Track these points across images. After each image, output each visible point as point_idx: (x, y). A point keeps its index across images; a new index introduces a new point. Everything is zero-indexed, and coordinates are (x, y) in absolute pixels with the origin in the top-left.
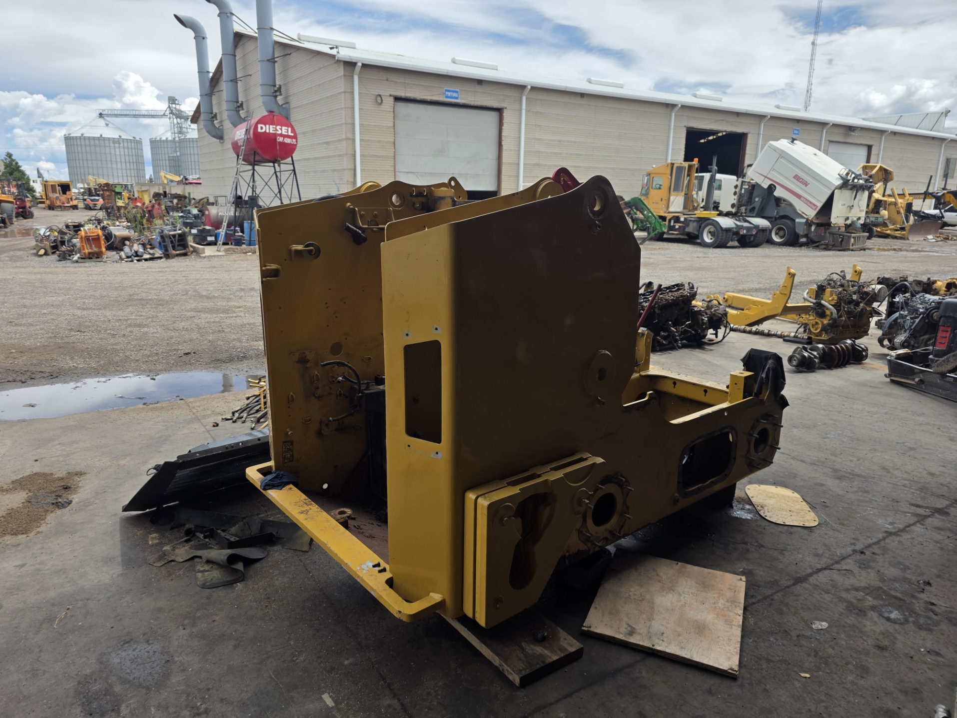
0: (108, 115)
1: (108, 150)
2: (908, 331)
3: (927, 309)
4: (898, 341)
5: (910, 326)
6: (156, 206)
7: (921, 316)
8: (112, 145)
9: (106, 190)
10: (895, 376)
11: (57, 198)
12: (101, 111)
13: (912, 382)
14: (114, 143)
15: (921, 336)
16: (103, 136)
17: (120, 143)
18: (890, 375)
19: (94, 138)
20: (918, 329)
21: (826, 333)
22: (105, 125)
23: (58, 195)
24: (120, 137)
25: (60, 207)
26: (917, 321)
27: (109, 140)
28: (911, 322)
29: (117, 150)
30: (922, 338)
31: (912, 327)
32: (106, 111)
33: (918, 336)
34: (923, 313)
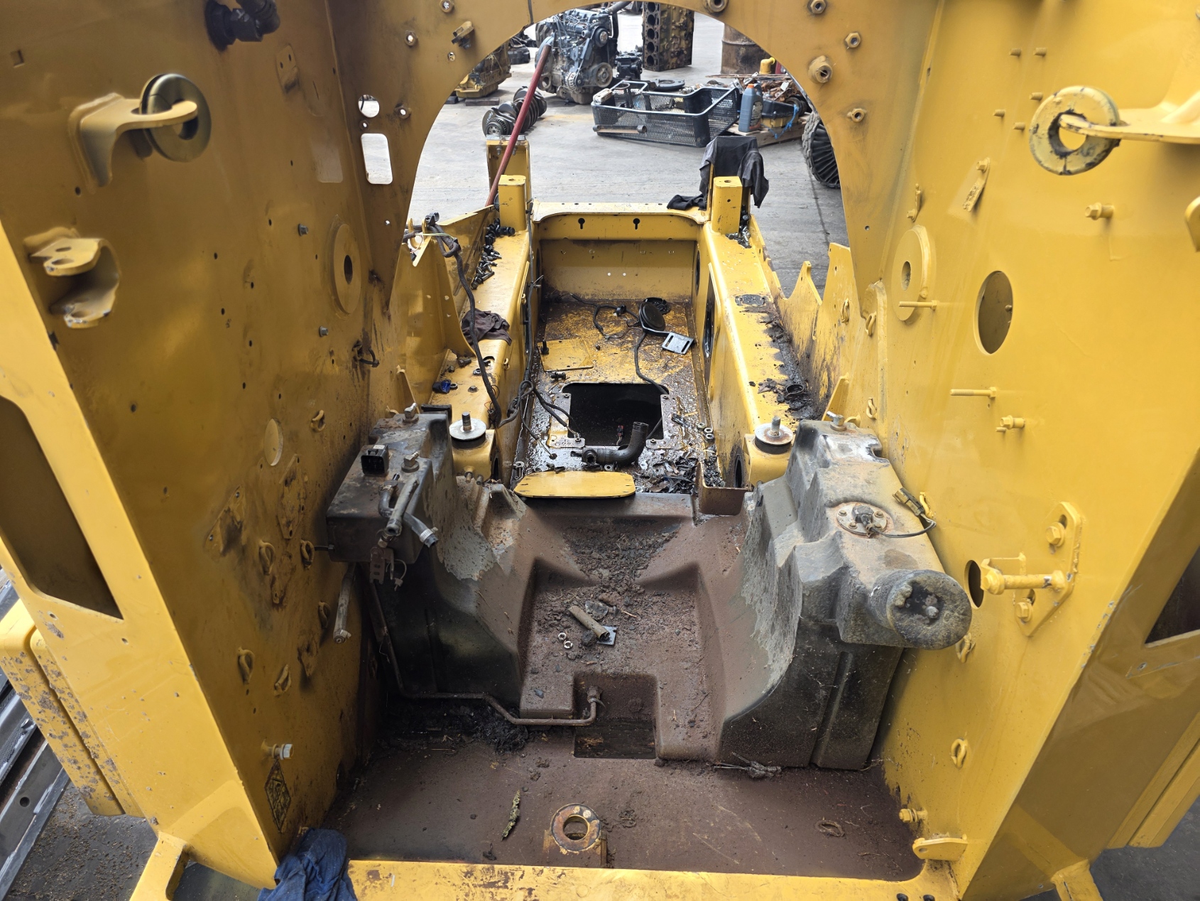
2: (576, 64)
3: (591, 30)
4: (570, 78)
5: (580, 55)
7: (588, 40)
10: (606, 128)
13: (636, 132)
15: (590, 67)
18: (599, 128)
20: (588, 58)
21: (478, 82)
26: (585, 47)
28: (579, 51)
30: (591, 69)
31: (582, 57)
33: (587, 67)
34: (589, 36)
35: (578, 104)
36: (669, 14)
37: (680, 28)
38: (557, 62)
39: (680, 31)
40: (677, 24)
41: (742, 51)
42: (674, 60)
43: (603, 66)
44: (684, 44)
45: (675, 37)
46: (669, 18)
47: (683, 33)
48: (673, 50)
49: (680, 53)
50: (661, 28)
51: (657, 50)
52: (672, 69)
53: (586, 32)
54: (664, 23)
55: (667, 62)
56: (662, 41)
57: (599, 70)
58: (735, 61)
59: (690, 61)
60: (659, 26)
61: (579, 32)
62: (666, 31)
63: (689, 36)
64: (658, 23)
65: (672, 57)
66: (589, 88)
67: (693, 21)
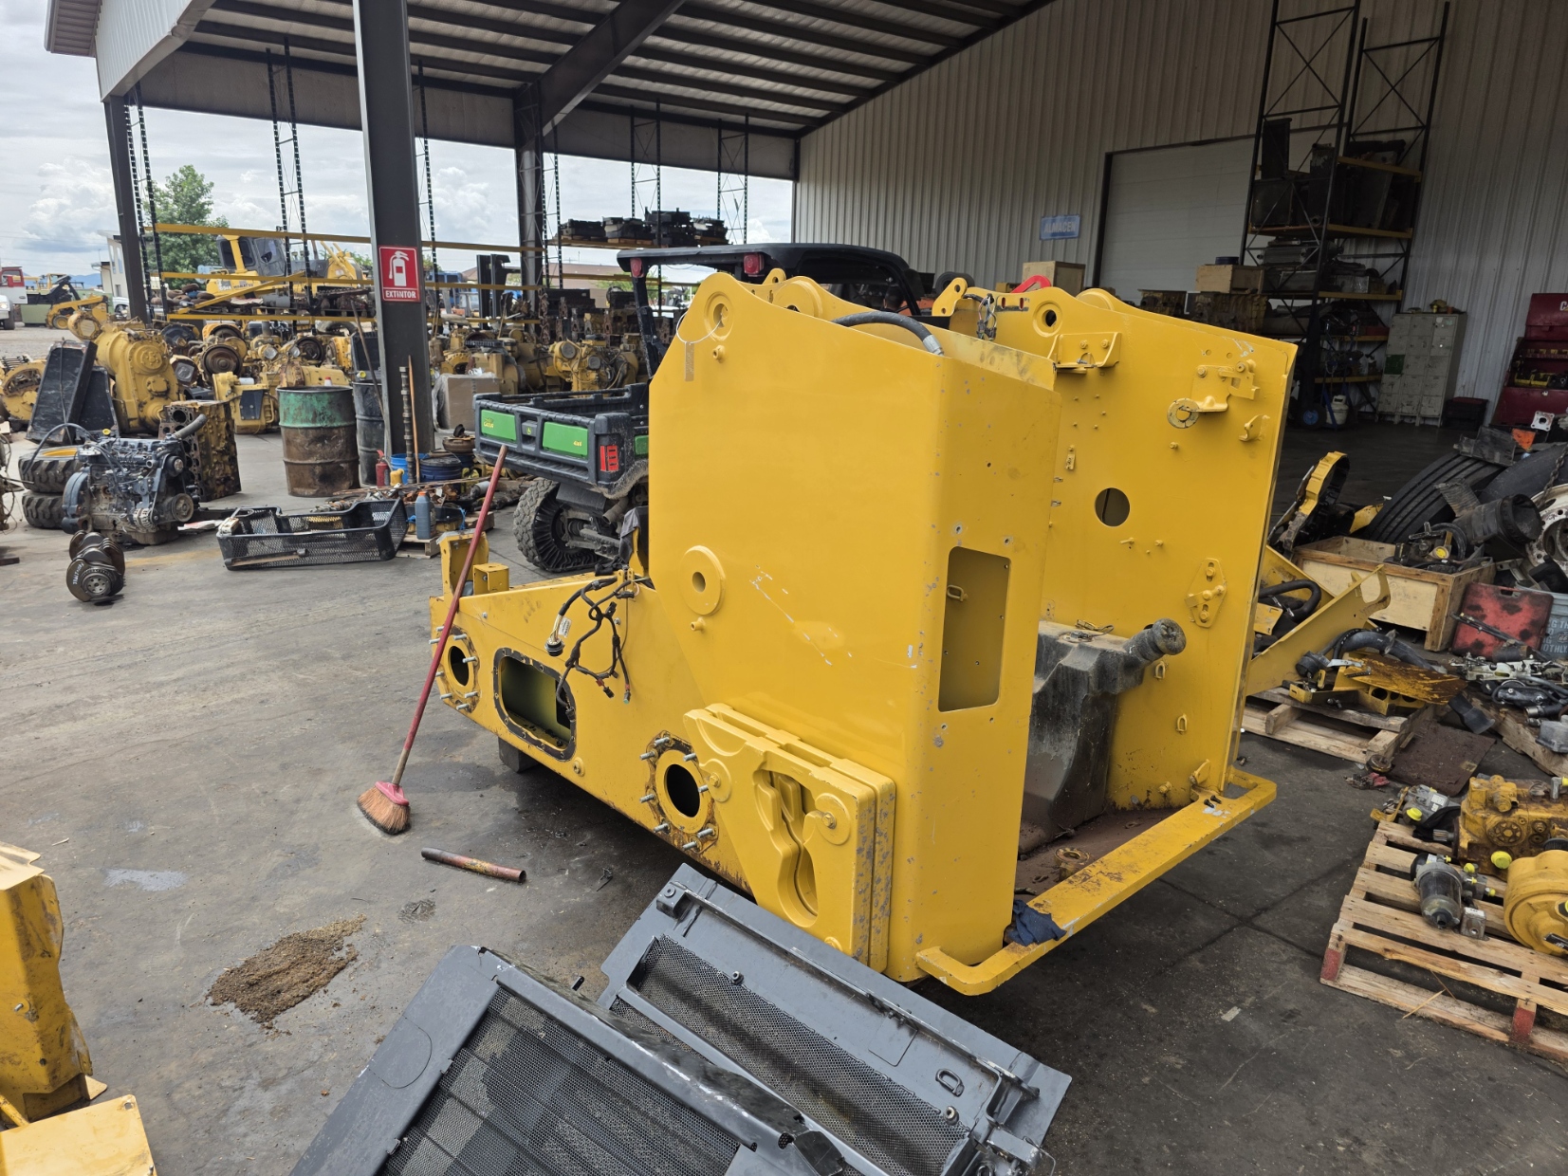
2: (148, 499)
3: (158, 459)
5: (150, 488)
7: (158, 470)
10: (237, 560)
13: (295, 557)
18: (232, 562)
26: (156, 479)
28: (147, 483)
30: (166, 503)
33: (162, 501)
34: (158, 466)
35: (148, 545)
36: (207, 439)
37: (222, 453)
38: (98, 501)
39: (222, 456)
40: (218, 448)
41: (318, 470)
42: (221, 488)
43: (181, 498)
44: (228, 469)
45: (217, 463)
46: (207, 443)
47: (226, 458)
48: (217, 477)
49: (227, 479)
50: (201, 454)
51: (200, 479)
52: (221, 497)
53: (153, 461)
54: (203, 449)
55: (213, 491)
56: (204, 468)
57: (177, 502)
58: (311, 481)
59: (238, 487)
60: (198, 453)
61: (140, 463)
62: (206, 457)
63: (233, 460)
64: (195, 449)
65: (218, 485)
66: (165, 525)
67: (234, 444)
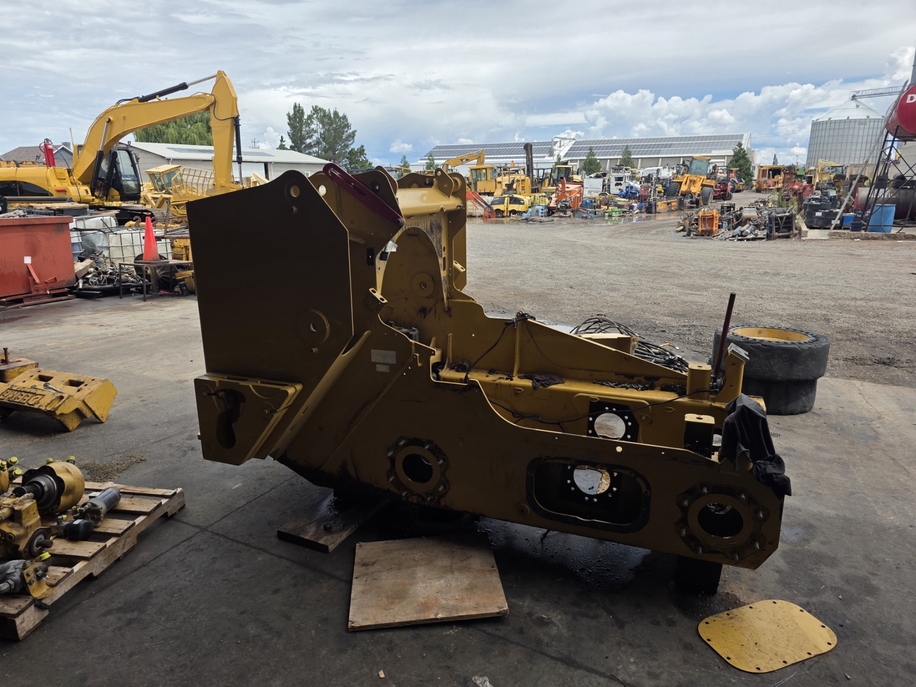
0: (862, 96)
1: (851, 132)
6: (808, 188)
8: (857, 126)
9: (787, 173)
11: (765, 181)
12: (855, 93)
14: (859, 124)
16: (850, 118)
17: (866, 124)
19: (840, 121)
22: (855, 107)
23: (766, 179)
24: (868, 117)
25: (766, 189)
27: (855, 122)
29: (861, 131)
32: (861, 92)
